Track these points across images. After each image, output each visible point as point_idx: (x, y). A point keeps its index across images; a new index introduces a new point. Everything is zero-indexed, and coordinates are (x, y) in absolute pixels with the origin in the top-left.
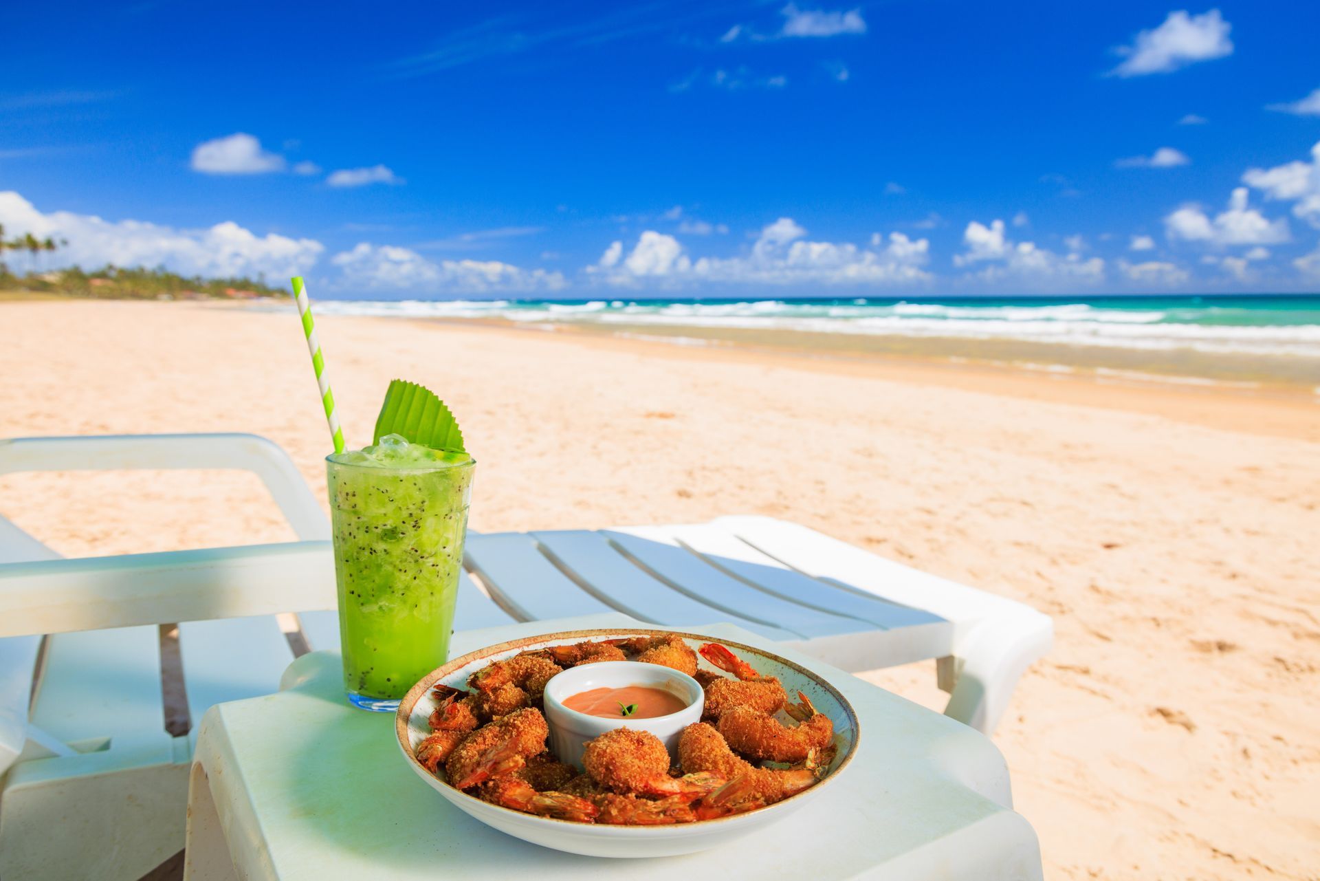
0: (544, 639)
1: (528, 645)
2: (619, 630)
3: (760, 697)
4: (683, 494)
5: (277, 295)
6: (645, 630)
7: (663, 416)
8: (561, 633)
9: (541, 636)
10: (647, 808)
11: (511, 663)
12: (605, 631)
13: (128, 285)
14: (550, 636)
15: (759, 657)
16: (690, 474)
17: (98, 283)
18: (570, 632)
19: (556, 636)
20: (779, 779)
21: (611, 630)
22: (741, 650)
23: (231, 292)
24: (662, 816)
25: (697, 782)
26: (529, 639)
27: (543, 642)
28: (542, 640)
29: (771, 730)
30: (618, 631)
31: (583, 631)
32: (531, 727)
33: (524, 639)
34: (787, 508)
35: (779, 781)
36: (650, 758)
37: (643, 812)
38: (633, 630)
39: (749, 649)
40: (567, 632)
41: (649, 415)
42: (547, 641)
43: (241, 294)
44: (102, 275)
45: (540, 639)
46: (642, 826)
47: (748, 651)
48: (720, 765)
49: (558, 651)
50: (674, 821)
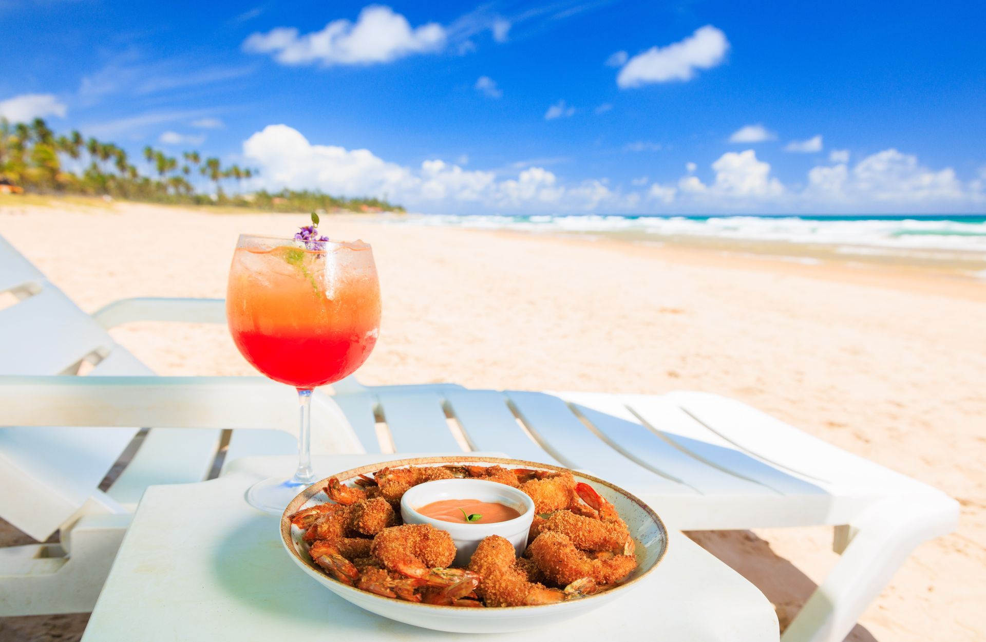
0: (473, 460)
1: (458, 462)
2: (536, 463)
3: (590, 532)
4: (672, 374)
5: (396, 210)
6: (557, 467)
7: (675, 311)
8: (489, 458)
9: (472, 458)
10: (384, 583)
11: (422, 470)
12: (525, 462)
13: (296, 203)
14: (479, 459)
15: (634, 503)
16: (683, 359)
17: (277, 201)
18: (496, 459)
19: (484, 459)
20: (526, 593)
21: (530, 463)
22: (623, 496)
23: (365, 208)
24: (388, 590)
25: (442, 575)
26: (462, 458)
27: (472, 461)
28: (471, 460)
29: (559, 556)
30: (535, 465)
31: (507, 460)
32: (373, 510)
33: (457, 457)
34: (761, 391)
35: (525, 594)
36: (431, 551)
37: (380, 584)
38: (547, 465)
39: (629, 495)
40: (494, 458)
41: (663, 310)
42: (476, 462)
43: (371, 210)
44: (281, 196)
45: (470, 459)
46: (372, 594)
47: (628, 497)
48: (483, 569)
49: (472, 469)
50: (395, 596)
